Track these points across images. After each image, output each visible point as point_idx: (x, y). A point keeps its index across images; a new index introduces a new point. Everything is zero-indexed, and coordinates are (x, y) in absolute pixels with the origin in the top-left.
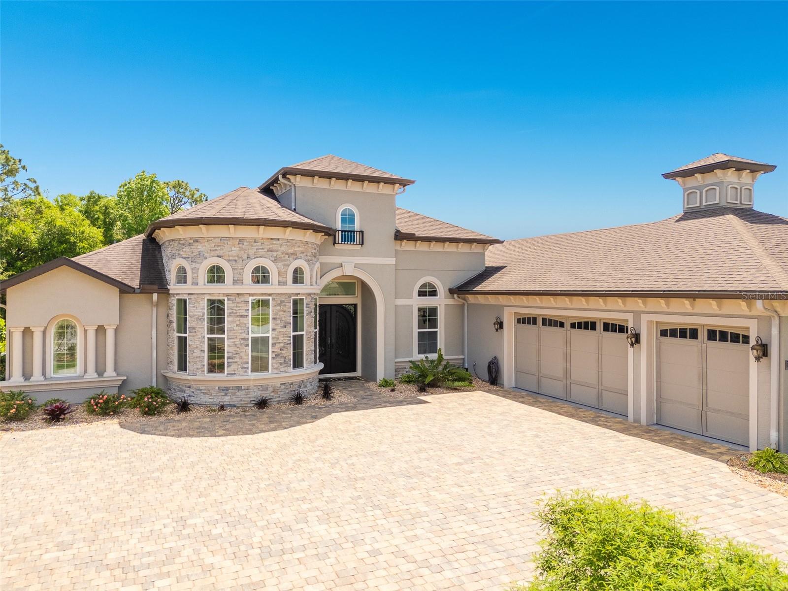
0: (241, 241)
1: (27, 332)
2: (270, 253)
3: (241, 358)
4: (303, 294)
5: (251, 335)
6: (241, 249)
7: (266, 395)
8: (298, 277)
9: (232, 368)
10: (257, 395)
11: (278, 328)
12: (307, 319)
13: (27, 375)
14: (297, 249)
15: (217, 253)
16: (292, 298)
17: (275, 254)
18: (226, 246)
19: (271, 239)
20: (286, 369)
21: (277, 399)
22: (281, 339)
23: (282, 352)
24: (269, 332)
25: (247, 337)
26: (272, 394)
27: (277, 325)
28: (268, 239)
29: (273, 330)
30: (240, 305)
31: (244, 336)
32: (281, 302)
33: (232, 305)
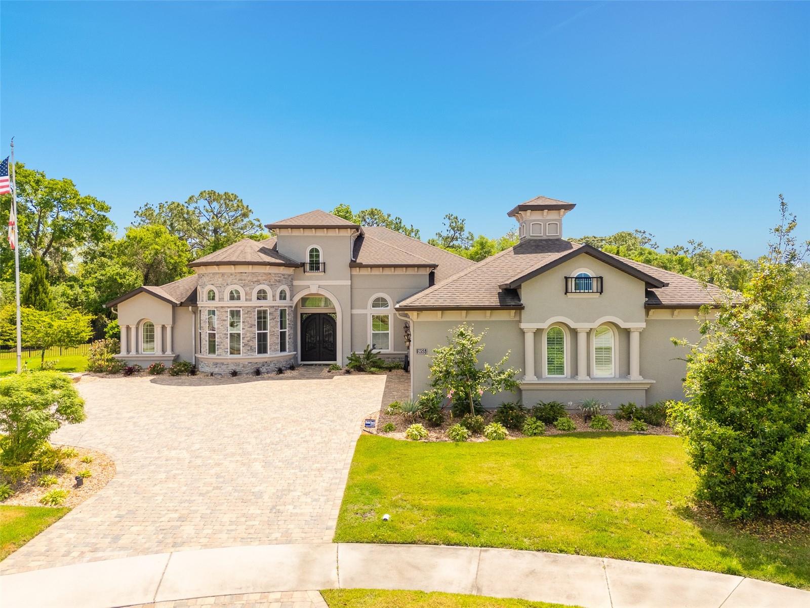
0: (223, 274)
1: (128, 328)
2: (241, 282)
3: (224, 345)
4: (267, 307)
5: (229, 332)
6: (223, 280)
7: (238, 369)
8: (262, 295)
9: (219, 351)
10: (232, 368)
11: (246, 328)
12: (270, 323)
13: (128, 351)
14: (260, 278)
15: (211, 282)
16: (256, 309)
17: (243, 282)
18: (215, 278)
19: (241, 273)
20: (252, 353)
21: (246, 372)
22: (248, 335)
23: (249, 343)
24: (240, 329)
25: (227, 333)
26: (243, 368)
27: (245, 326)
28: (239, 273)
29: (243, 329)
30: (222, 313)
31: (225, 332)
32: (248, 312)
33: (219, 313)
